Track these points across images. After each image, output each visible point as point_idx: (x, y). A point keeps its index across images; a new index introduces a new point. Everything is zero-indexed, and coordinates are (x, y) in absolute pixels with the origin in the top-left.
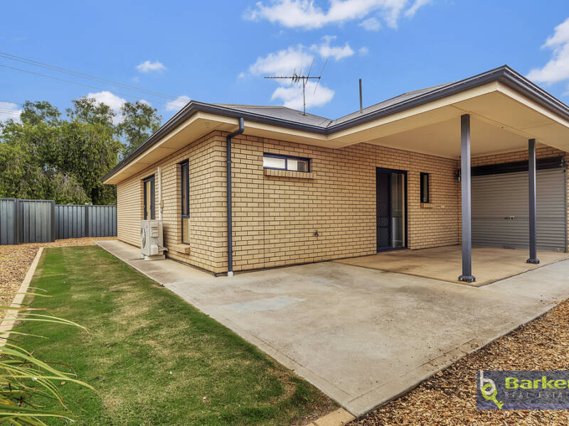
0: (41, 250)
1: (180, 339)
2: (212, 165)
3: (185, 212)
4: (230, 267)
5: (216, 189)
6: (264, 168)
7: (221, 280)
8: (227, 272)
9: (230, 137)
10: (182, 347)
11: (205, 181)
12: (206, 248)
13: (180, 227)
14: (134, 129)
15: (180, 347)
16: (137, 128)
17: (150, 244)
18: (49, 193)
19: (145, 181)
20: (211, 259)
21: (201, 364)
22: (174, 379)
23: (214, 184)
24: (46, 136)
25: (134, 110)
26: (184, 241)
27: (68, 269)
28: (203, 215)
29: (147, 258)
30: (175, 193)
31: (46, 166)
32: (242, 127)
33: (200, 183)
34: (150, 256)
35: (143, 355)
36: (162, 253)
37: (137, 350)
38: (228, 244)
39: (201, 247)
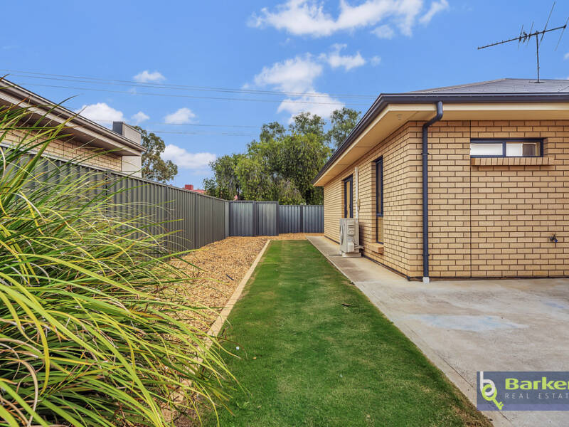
0: (269, 241)
1: (357, 343)
2: (405, 159)
3: (380, 211)
4: (426, 272)
5: (410, 185)
6: (472, 157)
7: (416, 285)
8: (422, 278)
9: (425, 127)
10: (358, 352)
11: (398, 178)
12: (399, 249)
13: (375, 226)
14: (341, 134)
15: (355, 351)
16: (343, 133)
17: (347, 242)
18: (276, 196)
19: (345, 181)
20: (404, 260)
21: (372, 376)
22: (342, 383)
23: (407, 180)
24: (275, 150)
25: (341, 116)
26: (379, 241)
27: (282, 259)
28: (396, 213)
29: (344, 255)
30: (370, 191)
31: (275, 175)
32: (441, 112)
33: (394, 179)
34: (347, 253)
35: (321, 350)
36: (358, 251)
37: (316, 343)
38: (424, 246)
39: (394, 247)
